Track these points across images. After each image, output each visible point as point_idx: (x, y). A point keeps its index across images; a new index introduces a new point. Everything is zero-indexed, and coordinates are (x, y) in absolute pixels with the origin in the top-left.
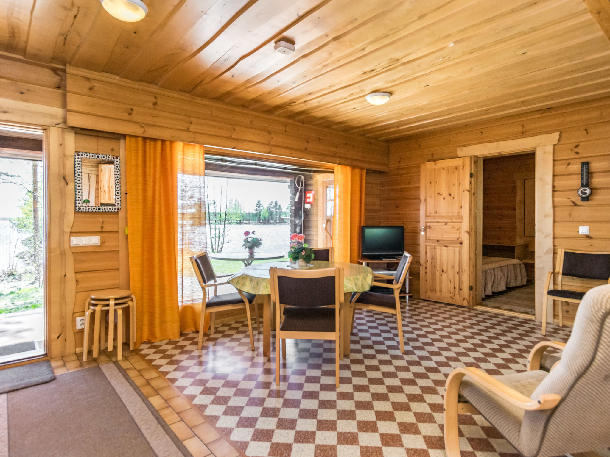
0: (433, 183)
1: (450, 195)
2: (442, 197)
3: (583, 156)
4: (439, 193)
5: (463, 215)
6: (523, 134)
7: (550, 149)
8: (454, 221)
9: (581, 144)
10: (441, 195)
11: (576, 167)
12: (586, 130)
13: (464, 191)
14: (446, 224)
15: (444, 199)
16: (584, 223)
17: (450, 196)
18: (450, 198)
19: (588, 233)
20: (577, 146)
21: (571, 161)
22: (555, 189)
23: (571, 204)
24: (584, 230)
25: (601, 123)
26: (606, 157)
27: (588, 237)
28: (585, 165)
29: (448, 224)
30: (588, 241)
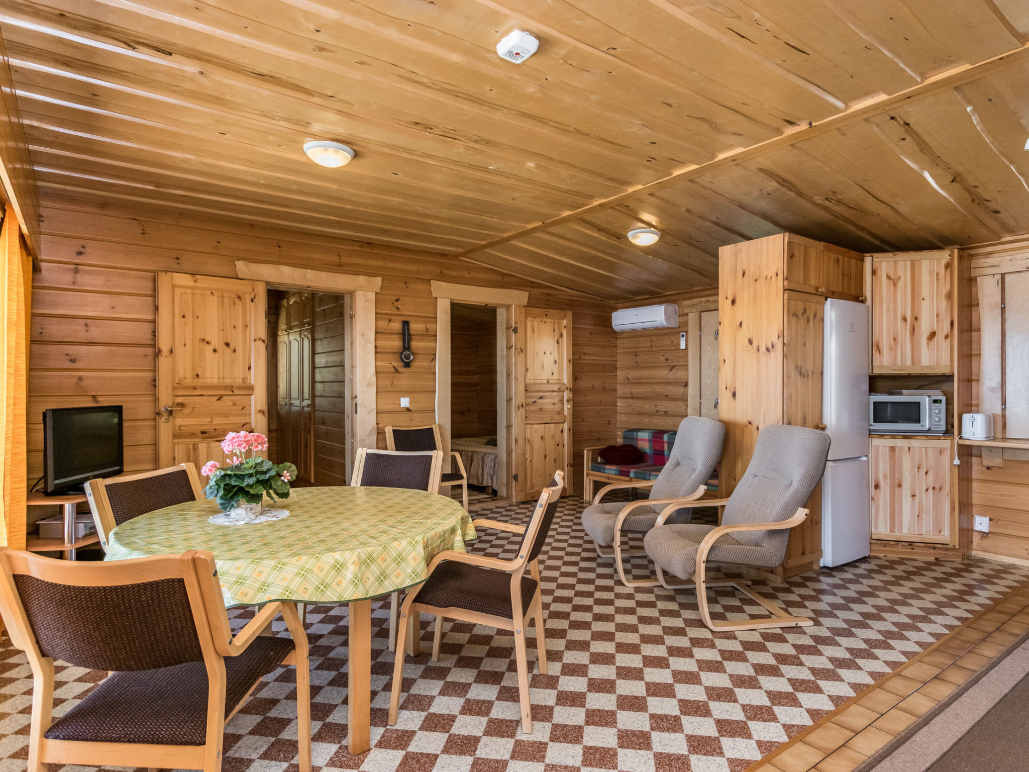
0: (189, 317)
1: (227, 345)
2: (209, 349)
3: (403, 313)
4: (204, 340)
5: (253, 382)
6: (339, 268)
7: (372, 296)
8: (236, 392)
9: (402, 298)
10: (208, 343)
11: (397, 326)
12: (406, 283)
13: (255, 341)
14: (218, 399)
15: (215, 351)
16: (405, 393)
17: (226, 348)
18: (228, 351)
19: (408, 406)
20: (397, 300)
21: (393, 317)
22: (378, 350)
23: (393, 370)
24: (405, 402)
25: (417, 278)
26: (423, 319)
27: (408, 410)
28: (406, 324)
29: (224, 398)
30: (409, 415)
